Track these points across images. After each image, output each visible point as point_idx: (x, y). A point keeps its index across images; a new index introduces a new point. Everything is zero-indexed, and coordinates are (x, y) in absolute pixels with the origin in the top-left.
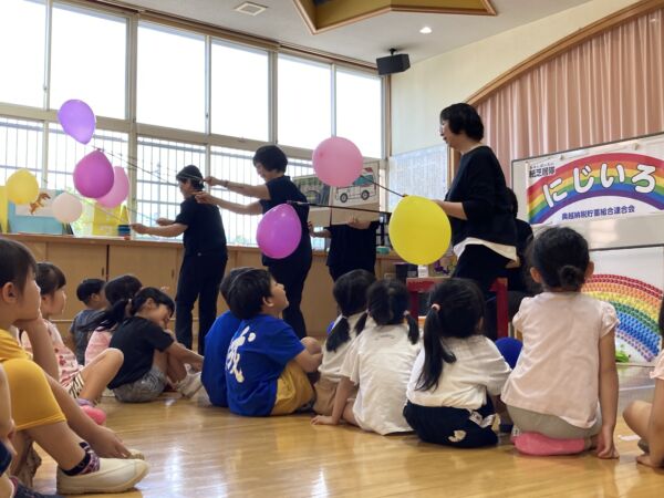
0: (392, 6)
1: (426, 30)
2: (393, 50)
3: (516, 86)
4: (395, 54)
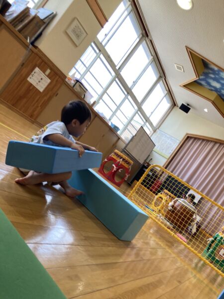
0: (213, 102)
1: (206, 110)
2: (188, 105)
3: (212, 144)
4: (188, 106)
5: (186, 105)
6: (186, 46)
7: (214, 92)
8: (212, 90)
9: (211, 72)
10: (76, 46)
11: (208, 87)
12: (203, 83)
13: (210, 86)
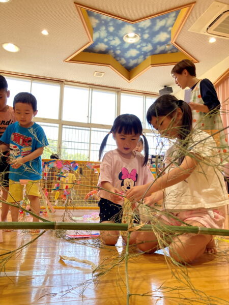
0: (151, 65)
2: (165, 86)
6: (63, 61)
7: (147, 57)
8: (145, 59)
11: (140, 60)
12: (133, 62)
13: (137, 57)
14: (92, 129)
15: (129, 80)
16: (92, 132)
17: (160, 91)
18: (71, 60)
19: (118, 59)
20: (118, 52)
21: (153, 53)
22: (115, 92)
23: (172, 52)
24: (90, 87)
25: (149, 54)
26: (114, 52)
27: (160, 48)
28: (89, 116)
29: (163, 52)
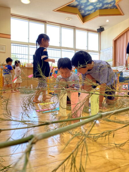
0: (99, 15)
1: (108, 21)
5: (100, 28)
6: (53, 11)
7: (97, 11)
8: (95, 11)
9: (79, 6)
10: (5, 53)
11: (92, 12)
12: (87, 13)
13: (91, 10)
14: (62, 50)
15: (83, 23)
16: (62, 51)
17: (97, 29)
18: (57, 10)
19: (81, 10)
20: (83, 7)
21: (101, 9)
22: (73, 29)
23: (111, 9)
24: (60, 26)
25: (98, 9)
26: (80, 7)
27: (105, 6)
28: (60, 43)
29: (106, 8)
